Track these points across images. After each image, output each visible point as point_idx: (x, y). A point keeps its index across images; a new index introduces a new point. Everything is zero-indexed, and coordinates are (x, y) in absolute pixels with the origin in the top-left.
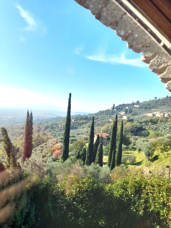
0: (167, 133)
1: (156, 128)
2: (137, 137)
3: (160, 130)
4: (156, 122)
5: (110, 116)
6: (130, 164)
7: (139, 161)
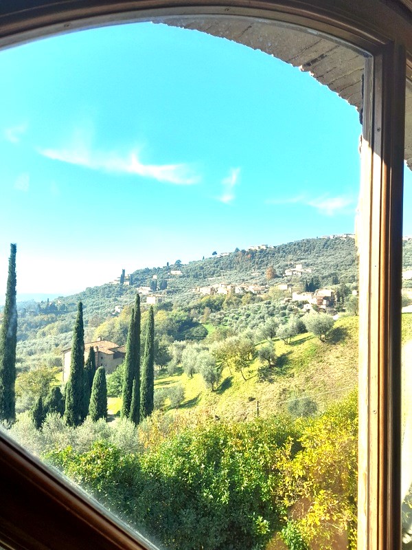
0: (242, 327)
1: (220, 319)
2: (183, 343)
3: (228, 322)
4: (218, 305)
5: (115, 300)
6: (172, 408)
7: (192, 398)
